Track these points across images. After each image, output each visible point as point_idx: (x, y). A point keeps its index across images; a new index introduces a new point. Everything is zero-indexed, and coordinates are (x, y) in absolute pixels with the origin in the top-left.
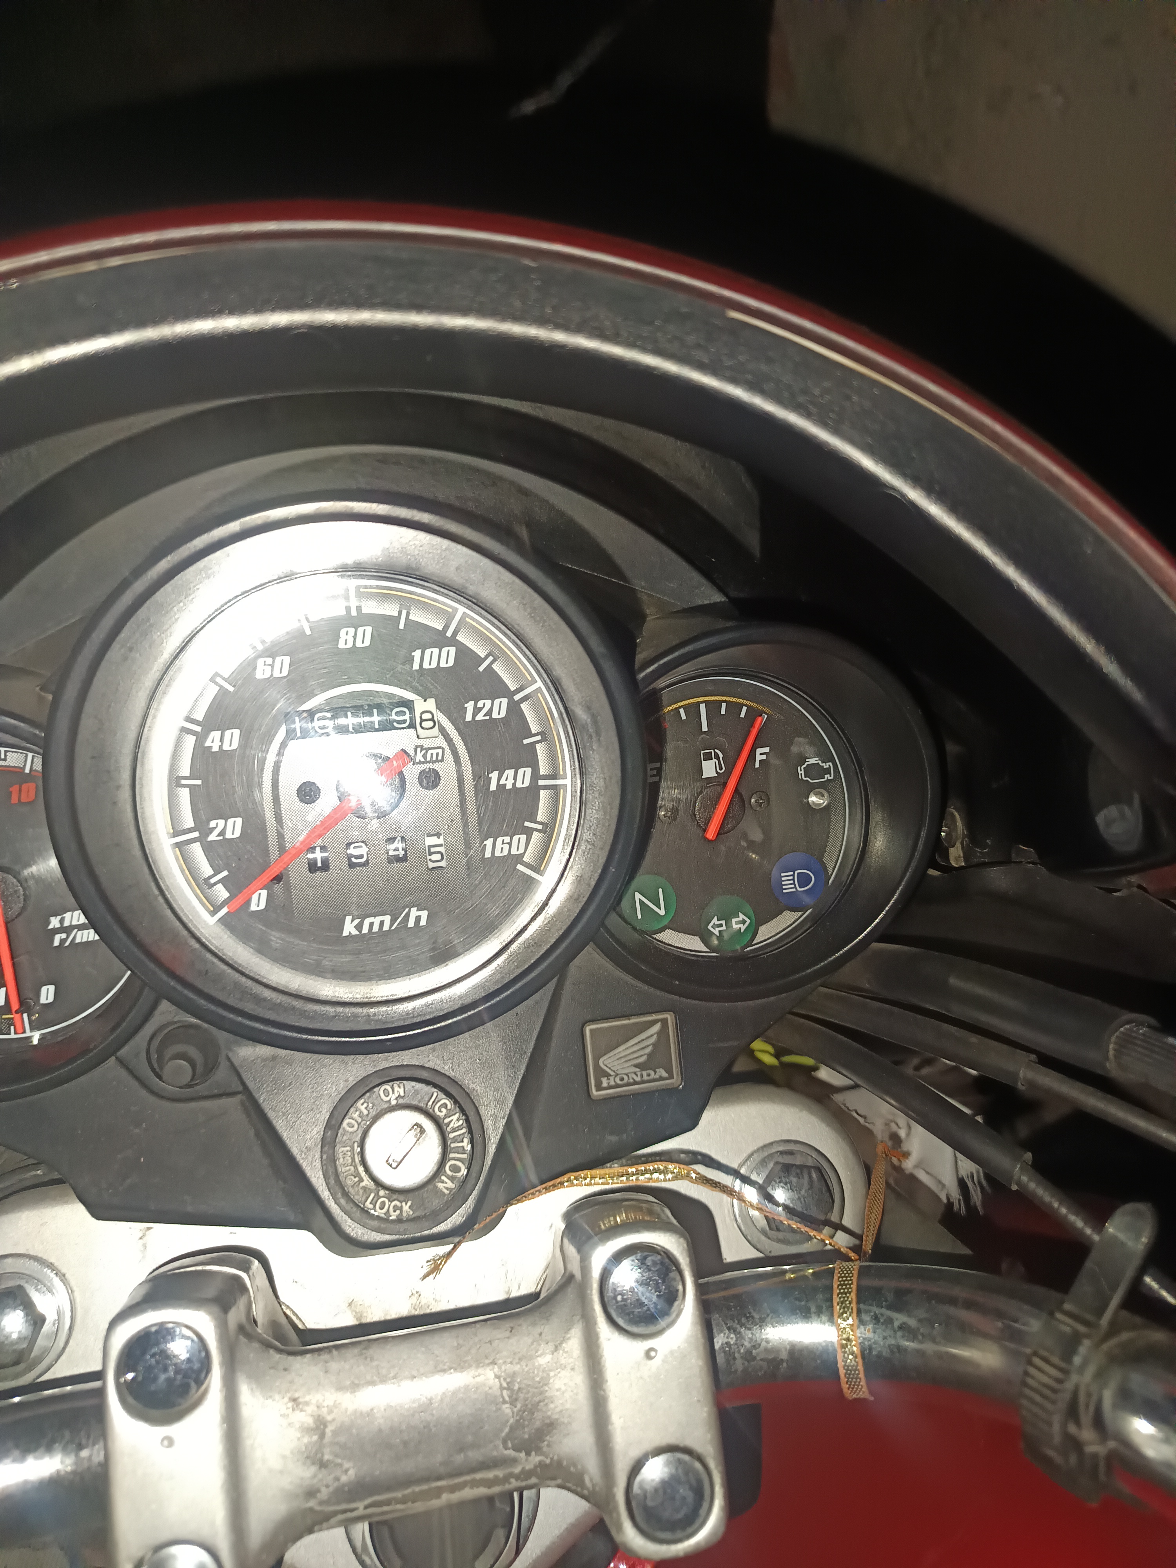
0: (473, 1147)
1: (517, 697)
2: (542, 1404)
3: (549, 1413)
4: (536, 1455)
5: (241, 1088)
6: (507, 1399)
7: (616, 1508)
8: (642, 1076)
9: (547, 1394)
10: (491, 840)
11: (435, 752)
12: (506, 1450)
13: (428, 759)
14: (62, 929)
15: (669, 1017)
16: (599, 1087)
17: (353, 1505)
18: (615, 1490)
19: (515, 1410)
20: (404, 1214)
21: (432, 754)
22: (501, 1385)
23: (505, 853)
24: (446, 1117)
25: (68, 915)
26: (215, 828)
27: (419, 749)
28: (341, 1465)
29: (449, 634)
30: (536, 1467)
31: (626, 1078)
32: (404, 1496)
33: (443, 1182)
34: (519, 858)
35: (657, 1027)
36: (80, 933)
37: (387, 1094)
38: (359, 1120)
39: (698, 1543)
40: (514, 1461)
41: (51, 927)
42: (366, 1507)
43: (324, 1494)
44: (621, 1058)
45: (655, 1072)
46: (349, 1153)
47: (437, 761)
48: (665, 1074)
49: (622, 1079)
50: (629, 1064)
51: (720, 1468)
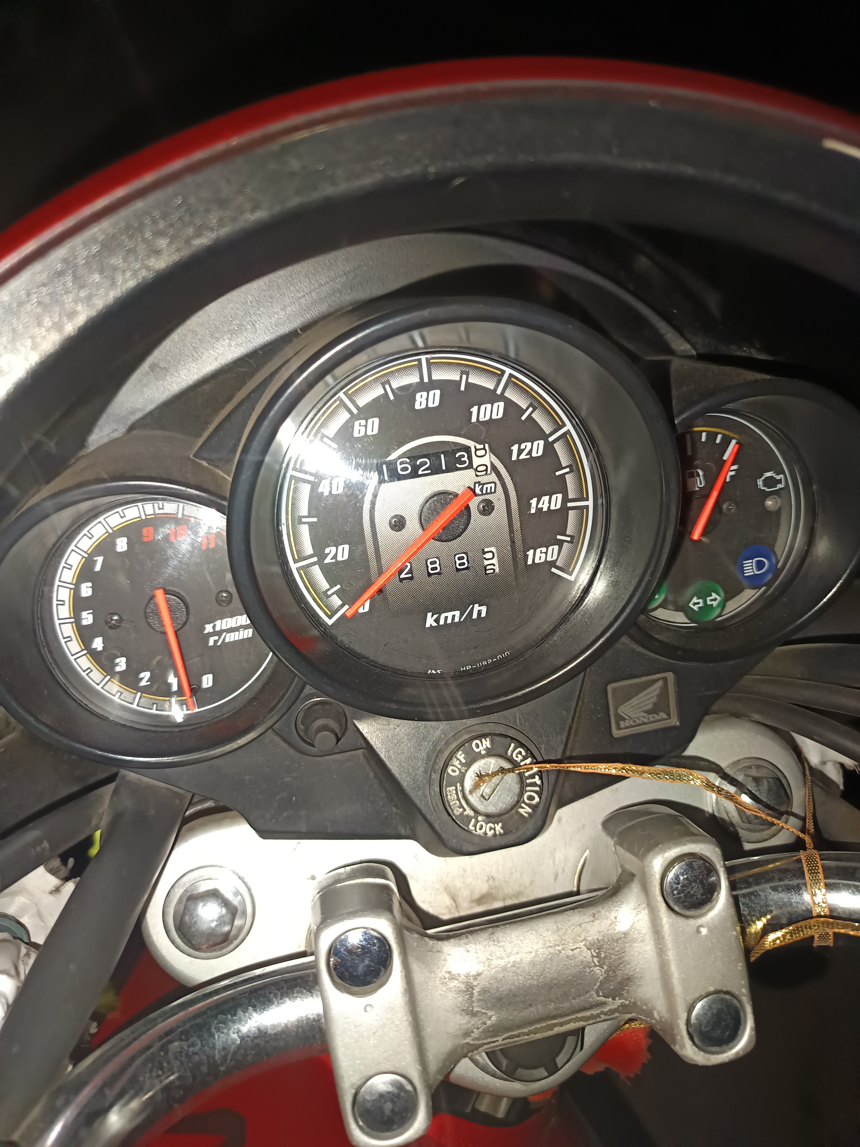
0: (542, 782)
1: (551, 439)
2: (621, 965)
3: (627, 972)
4: (619, 999)
5: (364, 745)
6: (597, 964)
7: (680, 1033)
8: (648, 719)
9: (624, 959)
10: (532, 551)
11: (489, 486)
12: (598, 997)
13: (484, 492)
14: (214, 633)
15: (670, 676)
16: (619, 728)
17: (495, 1039)
18: (679, 1021)
19: (603, 970)
20: (498, 833)
21: (487, 488)
22: (592, 954)
23: (543, 560)
24: (522, 761)
25: (218, 623)
26: (328, 554)
27: (477, 485)
28: (486, 1013)
29: (499, 392)
30: (619, 1006)
31: (637, 720)
32: (529, 1031)
33: (523, 808)
34: (553, 564)
35: (660, 683)
36: (228, 635)
37: (477, 746)
38: (460, 767)
39: (737, 1053)
40: (604, 1004)
41: (206, 632)
42: (503, 1040)
43: (476, 1033)
44: (634, 706)
45: (658, 715)
46: (454, 792)
47: (491, 493)
48: (665, 716)
49: (635, 722)
50: (640, 710)
51: (751, 1003)
